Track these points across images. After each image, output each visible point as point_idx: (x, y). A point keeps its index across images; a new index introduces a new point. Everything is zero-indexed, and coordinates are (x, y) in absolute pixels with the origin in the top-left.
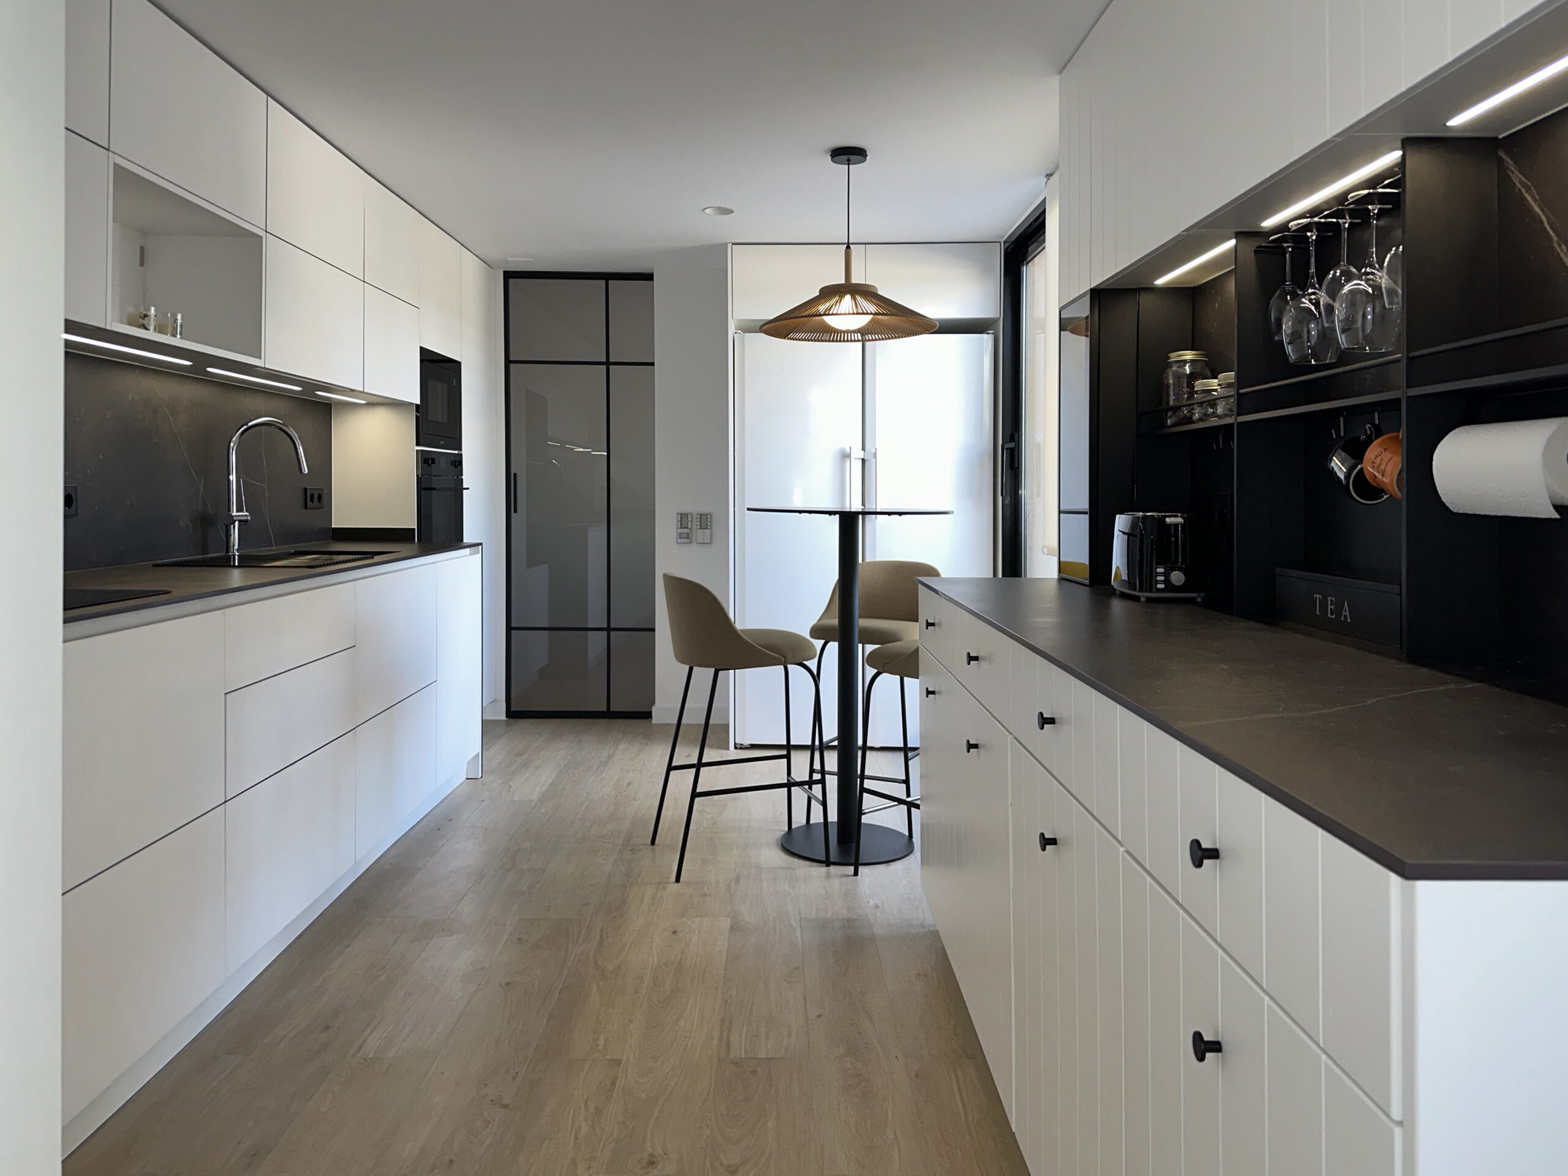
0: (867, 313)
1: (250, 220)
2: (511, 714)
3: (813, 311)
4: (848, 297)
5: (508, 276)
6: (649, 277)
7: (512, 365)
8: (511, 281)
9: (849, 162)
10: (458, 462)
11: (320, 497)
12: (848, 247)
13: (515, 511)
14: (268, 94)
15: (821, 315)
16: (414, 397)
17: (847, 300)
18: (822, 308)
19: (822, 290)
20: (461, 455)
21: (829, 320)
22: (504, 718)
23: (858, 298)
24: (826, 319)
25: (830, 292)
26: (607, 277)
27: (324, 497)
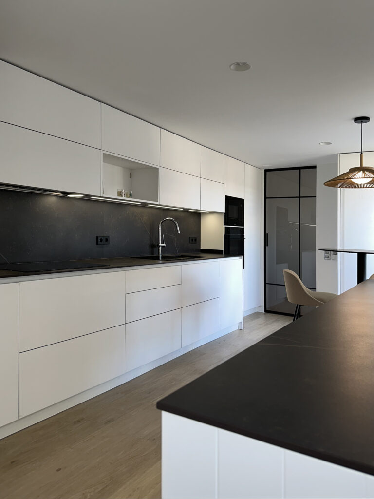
0: (369, 178)
1: (154, 163)
2: (266, 311)
3: (347, 177)
4: (362, 172)
5: (266, 171)
6: (315, 167)
7: (267, 199)
8: (267, 173)
9: (362, 122)
10: (242, 231)
11: (195, 240)
12: (362, 153)
13: (267, 246)
14: (160, 128)
15: (350, 179)
16: (224, 211)
17: (361, 174)
18: (350, 176)
19: (350, 170)
20: (244, 228)
21: (354, 180)
22: (264, 312)
23: (366, 172)
24: (352, 180)
25: (354, 170)
26: (300, 168)
27: (197, 240)
